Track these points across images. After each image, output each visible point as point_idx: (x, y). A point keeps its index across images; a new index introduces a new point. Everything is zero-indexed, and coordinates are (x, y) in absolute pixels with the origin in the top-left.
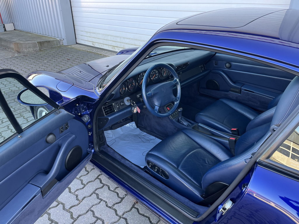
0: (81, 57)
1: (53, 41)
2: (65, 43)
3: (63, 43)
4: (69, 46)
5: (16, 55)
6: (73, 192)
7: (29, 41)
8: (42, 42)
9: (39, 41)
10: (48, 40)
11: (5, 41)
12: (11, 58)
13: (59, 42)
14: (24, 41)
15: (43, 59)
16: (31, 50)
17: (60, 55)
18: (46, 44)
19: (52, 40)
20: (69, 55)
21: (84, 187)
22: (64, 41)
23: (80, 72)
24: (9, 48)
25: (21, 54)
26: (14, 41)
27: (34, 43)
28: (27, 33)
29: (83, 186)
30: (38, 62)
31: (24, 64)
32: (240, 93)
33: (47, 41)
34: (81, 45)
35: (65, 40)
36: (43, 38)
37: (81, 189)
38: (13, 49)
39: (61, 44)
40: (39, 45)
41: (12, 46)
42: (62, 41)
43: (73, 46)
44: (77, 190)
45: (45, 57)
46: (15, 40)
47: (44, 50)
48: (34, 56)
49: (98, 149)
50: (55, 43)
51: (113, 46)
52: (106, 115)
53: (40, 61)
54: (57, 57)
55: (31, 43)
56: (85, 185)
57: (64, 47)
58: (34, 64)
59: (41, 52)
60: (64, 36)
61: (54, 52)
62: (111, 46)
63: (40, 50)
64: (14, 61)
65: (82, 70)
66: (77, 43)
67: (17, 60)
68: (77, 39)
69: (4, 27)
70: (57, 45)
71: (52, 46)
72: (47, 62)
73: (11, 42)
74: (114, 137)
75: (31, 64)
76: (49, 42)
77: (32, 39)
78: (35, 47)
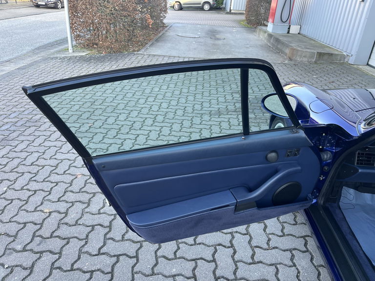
0: (364, 83)
1: (338, 55)
2: (351, 61)
3: (348, 60)
4: (355, 66)
5: (286, 62)
6: (268, 233)
7: (308, 49)
8: (324, 53)
9: (320, 51)
11: (283, 43)
12: (279, 63)
13: (345, 58)
14: (302, 48)
15: (313, 73)
16: (305, 59)
17: (337, 73)
18: (326, 57)
19: (336, 53)
20: (348, 76)
21: (282, 236)
22: (351, 58)
23: (354, 99)
24: (283, 52)
25: (293, 63)
26: (290, 46)
27: (312, 53)
28: (311, 39)
29: (281, 234)
30: (305, 76)
31: (289, 74)
33: (329, 53)
34: (372, 68)
35: (354, 57)
36: (327, 49)
37: (277, 235)
38: (286, 54)
39: (346, 60)
40: (318, 57)
41: (287, 51)
42: (348, 57)
43: (360, 66)
44: (273, 234)
45: (317, 72)
46: (293, 45)
47: (321, 63)
48: (305, 67)
49: (322, 202)
50: (339, 57)
52: (357, 163)
53: (309, 74)
54: (332, 75)
55: (310, 52)
56: (284, 235)
57: (348, 65)
58: (300, 77)
59: (316, 65)
60: (354, 52)
61: (331, 69)
63: (316, 62)
64: (280, 68)
65: (357, 97)
66: (368, 64)
67: (284, 67)
68: (370, 60)
69: (289, 28)
70: (340, 60)
71: (333, 60)
72: (317, 78)
73: (287, 46)
74: (354, 202)
75: (297, 76)
76: (332, 54)
77: (312, 48)
78: (312, 57)
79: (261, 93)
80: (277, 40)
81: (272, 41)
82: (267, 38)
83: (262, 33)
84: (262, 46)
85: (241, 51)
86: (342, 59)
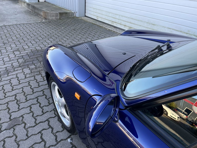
3: (76, 15)
4: (80, 18)
5: (44, 21)
7: (53, 11)
8: (62, 13)
9: (60, 12)
11: (38, 9)
12: (40, 23)
13: (73, 14)
14: (50, 11)
15: (61, 26)
16: (54, 18)
17: (73, 24)
18: (64, 15)
19: (69, 12)
20: (79, 25)
22: (77, 14)
24: (40, 15)
25: (47, 21)
28: (53, 5)
30: (57, 28)
31: (48, 29)
33: (65, 13)
34: (88, 18)
35: (78, 13)
36: (63, 10)
38: (42, 16)
39: (75, 15)
40: (60, 15)
41: (42, 14)
43: (82, 18)
45: (63, 25)
46: (44, 9)
47: (63, 19)
48: (56, 23)
50: (71, 14)
53: (59, 27)
54: (71, 25)
55: (55, 13)
57: (76, 18)
58: (55, 30)
59: (61, 21)
60: (77, 10)
61: (69, 21)
63: (60, 19)
64: (41, 25)
65: (88, 48)
66: (85, 16)
67: (44, 25)
68: (86, 13)
70: (72, 16)
71: (68, 16)
72: (64, 28)
73: (41, 11)
75: (53, 30)
76: (67, 13)
77: (55, 10)
78: (57, 16)
79: (34, 46)
80: (33, 7)
81: (30, 8)
82: (27, 6)
83: (23, 4)
84: (25, 12)
85: (12, 17)
86: (73, 15)
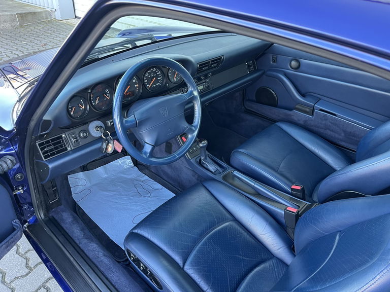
1: (41, 12)
2: (58, 16)
3: (55, 16)
4: (64, 21)
7: (6, 11)
8: (24, 13)
9: (19, 12)
10: (34, 11)
13: (50, 15)
15: (21, 39)
16: (7, 25)
17: (48, 33)
18: (30, 18)
19: (39, 10)
20: (60, 34)
22: (56, 13)
27: (12, 15)
32: (312, 115)
33: (31, 13)
35: (58, 11)
36: (28, 8)
39: (53, 17)
40: (20, 18)
42: (53, 13)
43: (69, 21)
47: (27, 25)
50: (44, 15)
51: (128, 24)
53: (17, 42)
55: (8, 15)
57: (56, 22)
59: (23, 29)
60: (56, 7)
62: (125, 24)
63: (21, 26)
66: (76, 17)
68: (76, 11)
70: (47, 18)
71: (39, 20)
72: (26, 44)
76: (35, 13)
77: (10, 9)
78: (14, 20)
86: (49, 16)
